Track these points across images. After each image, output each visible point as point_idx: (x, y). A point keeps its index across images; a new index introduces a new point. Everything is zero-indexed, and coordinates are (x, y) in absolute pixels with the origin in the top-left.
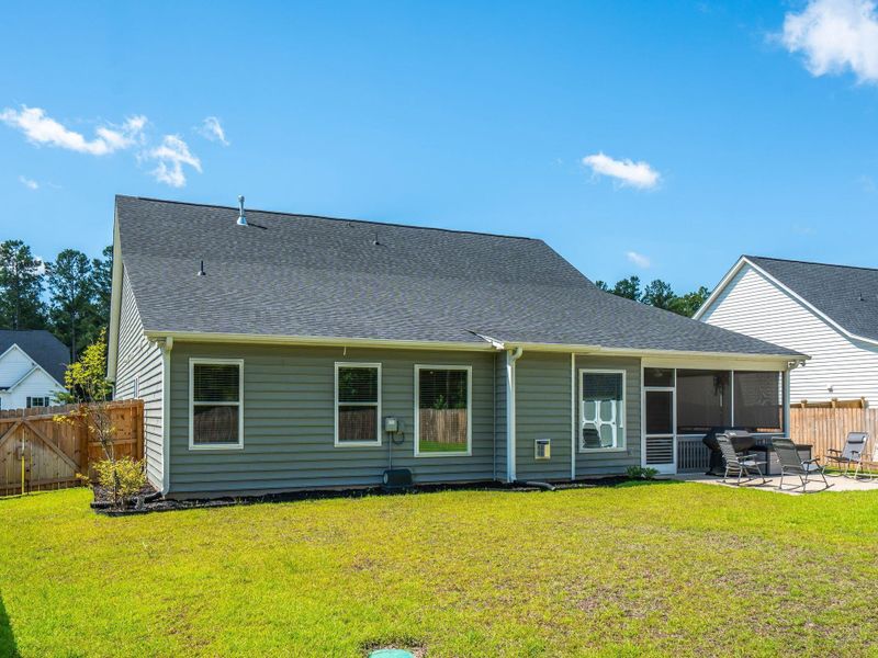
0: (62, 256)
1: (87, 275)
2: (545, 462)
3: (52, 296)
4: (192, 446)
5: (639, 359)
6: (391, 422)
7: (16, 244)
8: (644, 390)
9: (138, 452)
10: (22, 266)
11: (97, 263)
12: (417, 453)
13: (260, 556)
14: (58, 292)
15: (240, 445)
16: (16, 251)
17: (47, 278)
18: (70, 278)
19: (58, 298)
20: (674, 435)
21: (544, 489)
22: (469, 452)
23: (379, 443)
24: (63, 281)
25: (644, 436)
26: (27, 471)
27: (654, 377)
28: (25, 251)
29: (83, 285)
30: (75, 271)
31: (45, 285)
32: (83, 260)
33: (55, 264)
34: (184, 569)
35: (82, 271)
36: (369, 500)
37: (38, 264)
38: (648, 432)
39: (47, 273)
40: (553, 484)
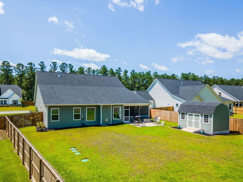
0: (18, 65)
1: (24, 69)
2: (106, 122)
3: (16, 74)
4: (51, 121)
5: (123, 105)
6: (82, 116)
7: (6, 62)
8: (124, 110)
9: (42, 121)
10: (8, 67)
11: (26, 67)
12: (87, 121)
13: (61, 138)
14: (17, 73)
15: (59, 121)
16: (6, 63)
17: (14, 70)
18: (20, 70)
19: (17, 75)
20: (129, 116)
21: (105, 126)
22: (95, 120)
23: (80, 119)
24: (18, 70)
25: (124, 117)
26: (24, 124)
27: (126, 107)
28: (8, 63)
29: (23, 72)
30: (21, 68)
31: (13, 71)
32: (23, 66)
33: (16, 67)
34: (51, 140)
35: (23, 68)
36: (78, 128)
37: (12, 66)
38: (125, 116)
39: (14, 69)
40: (106, 125)
